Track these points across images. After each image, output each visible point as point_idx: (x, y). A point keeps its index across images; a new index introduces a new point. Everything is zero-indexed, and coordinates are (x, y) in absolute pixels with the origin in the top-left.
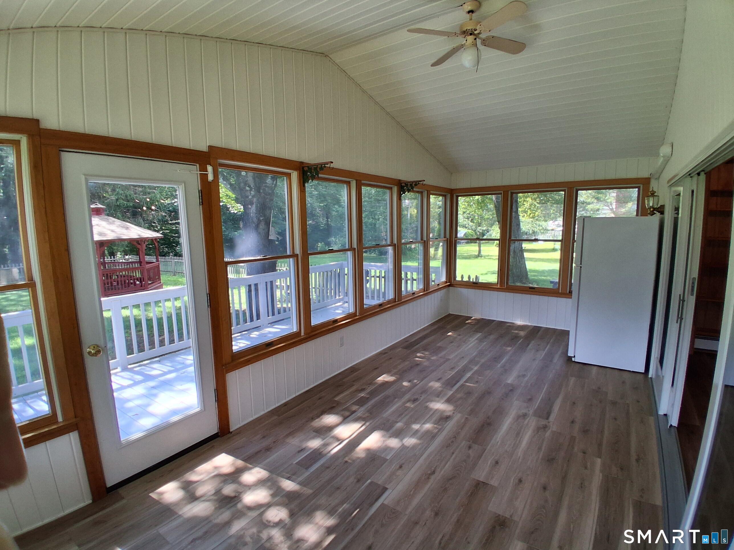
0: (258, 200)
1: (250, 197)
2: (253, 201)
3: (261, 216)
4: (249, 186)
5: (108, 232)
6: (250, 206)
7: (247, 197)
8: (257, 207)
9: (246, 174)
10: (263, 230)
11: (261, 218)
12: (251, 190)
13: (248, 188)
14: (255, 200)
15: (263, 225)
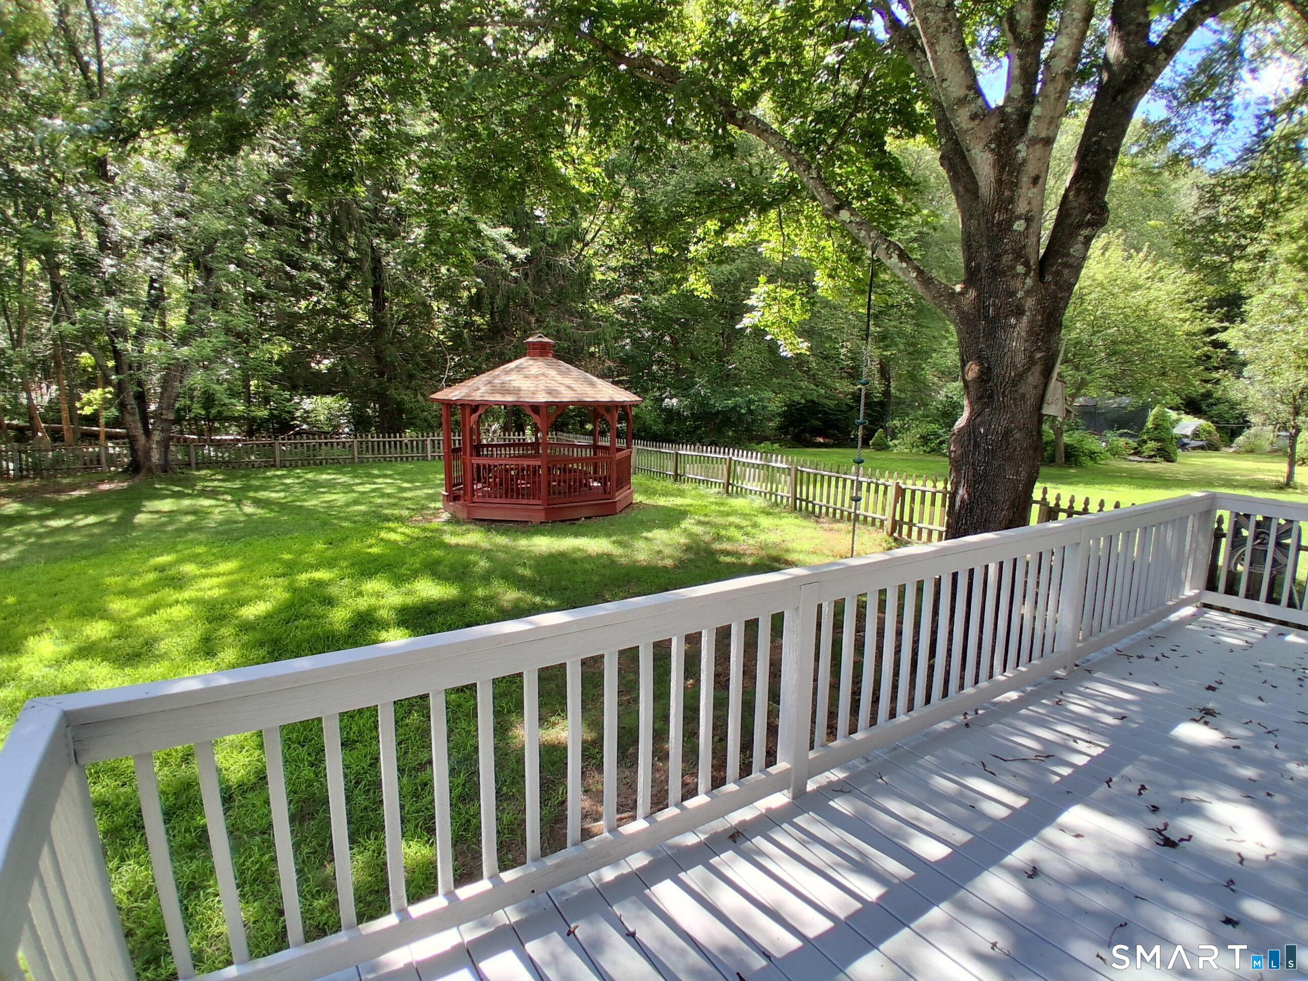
0: (1039, 302)
1: (1020, 294)
2: (1023, 306)
3: (1039, 349)
4: (1027, 264)
5: (562, 389)
6: (1013, 321)
7: (1013, 294)
8: (1031, 322)
9: (1026, 229)
10: (1035, 387)
11: (1039, 355)
12: (1026, 274)
13: (1020, 269)
14: (1030, 303)
15: (1037, 375)
